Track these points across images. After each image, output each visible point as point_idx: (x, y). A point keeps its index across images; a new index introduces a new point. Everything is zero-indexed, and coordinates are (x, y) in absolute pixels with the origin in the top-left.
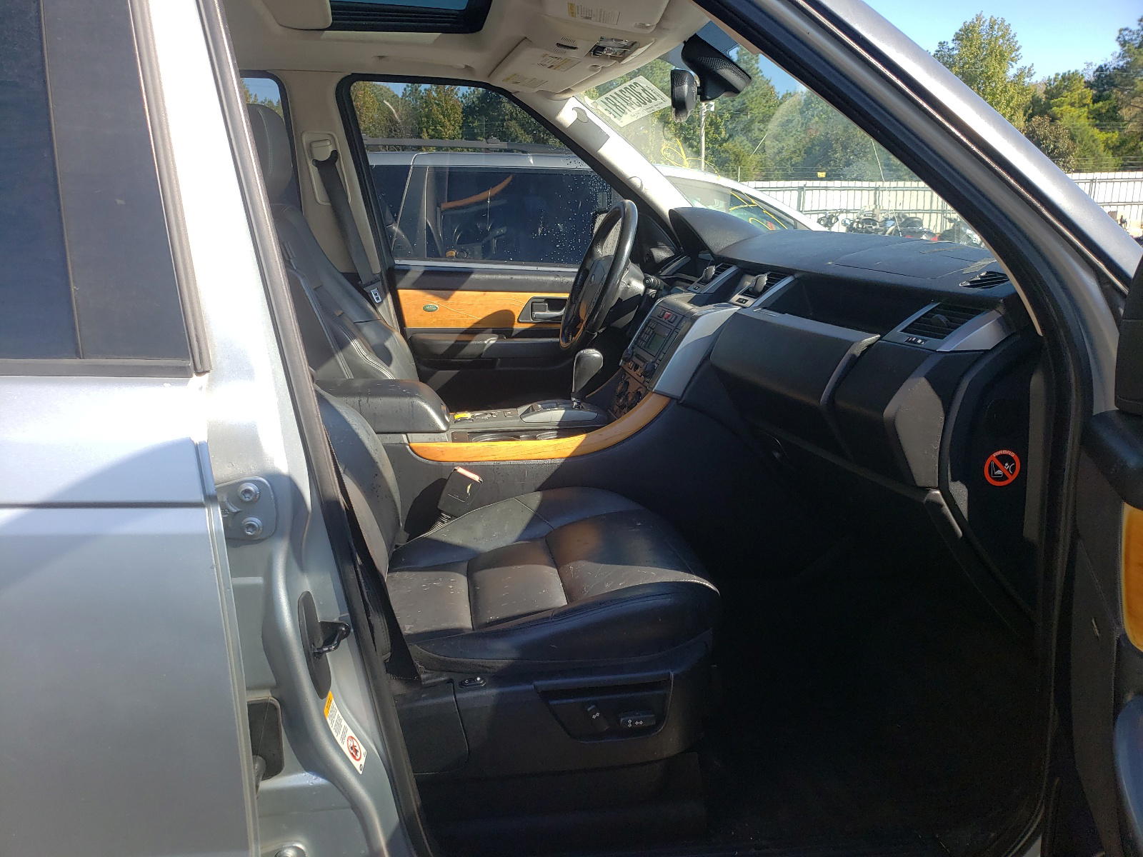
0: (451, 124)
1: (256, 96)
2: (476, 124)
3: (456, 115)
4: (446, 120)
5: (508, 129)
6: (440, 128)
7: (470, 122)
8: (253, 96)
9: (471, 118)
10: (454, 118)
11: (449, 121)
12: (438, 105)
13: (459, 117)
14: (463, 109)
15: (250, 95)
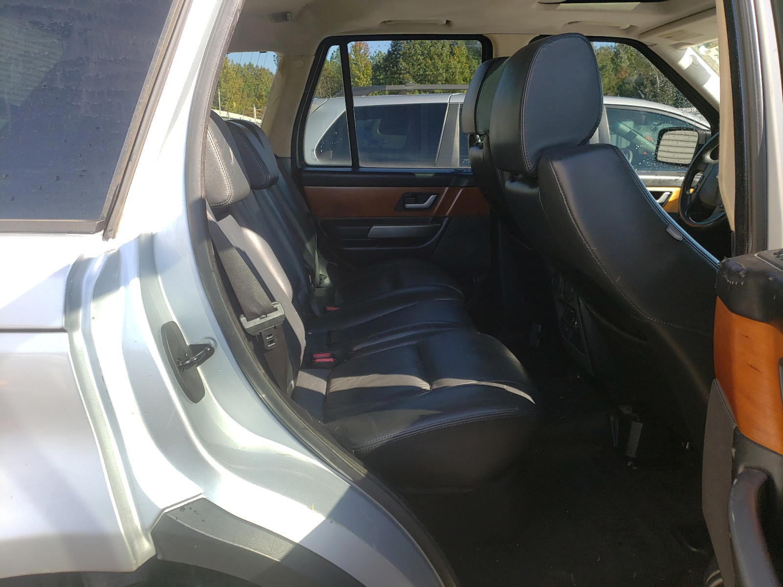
0: (364, 77)
1: (232, 61)
2: (382, 77)
3: (368, 71)
4: (362, 75)
5: (403, 80)
6: (357, 80)
7: (377, 76)
8: (231, 61)
9: (378, 73)
10: (367, 73)
11: (363, 75)
12: (356, 64)
13: (370, 72)
14: (373, 66)
15: (229, 60)
